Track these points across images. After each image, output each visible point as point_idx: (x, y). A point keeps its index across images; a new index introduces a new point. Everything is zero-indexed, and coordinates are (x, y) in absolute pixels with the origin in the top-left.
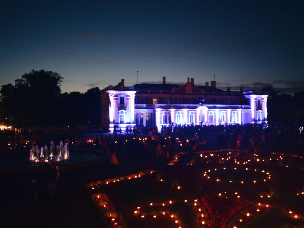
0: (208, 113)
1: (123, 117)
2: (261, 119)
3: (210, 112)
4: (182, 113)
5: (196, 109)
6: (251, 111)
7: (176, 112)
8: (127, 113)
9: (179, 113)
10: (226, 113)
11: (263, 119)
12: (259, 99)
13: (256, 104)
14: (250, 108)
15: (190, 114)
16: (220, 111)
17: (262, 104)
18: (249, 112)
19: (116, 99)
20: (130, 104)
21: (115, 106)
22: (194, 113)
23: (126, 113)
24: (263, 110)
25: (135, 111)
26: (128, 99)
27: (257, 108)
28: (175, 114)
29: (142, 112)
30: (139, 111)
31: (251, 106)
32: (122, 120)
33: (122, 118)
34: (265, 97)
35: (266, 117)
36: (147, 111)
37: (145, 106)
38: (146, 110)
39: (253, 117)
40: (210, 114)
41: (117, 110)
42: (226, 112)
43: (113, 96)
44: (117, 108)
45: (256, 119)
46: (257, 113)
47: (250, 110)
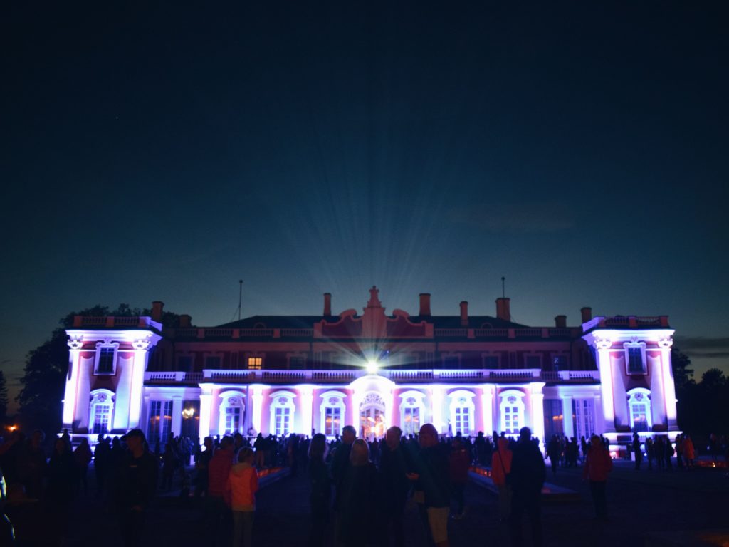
0: (398, 401)
1: (105, 411)
2: (650, 424)
3: (405, 396)
4: (296, 401)
5: (346, 387)
6: (600, 393)
7: (271, 396)
8: (118, 401)
9: (283, 400)
10: (476, 401)
11: (660, 422)
12: (635, 345)
13: (622, 364)
14: (598, 382)
15: (326, 404)
16: (450, 391)
17: (649, 364)
18: (592, 395)
19: (87, 356)
20: (130, 372)
21: (84, 379)
22: (341, 400)
23: (114, 400)
24: (657, 385)
25: (144, 394)
26: (124, 356)
27: (624, 382)
28: (268, 402)
29: (169, 397)
30: (158, 392)
31: (599, 375)
32: (101, 422)
33: (102, 414)
34: (662, 338)
35: (672, 413)
36: (186, 392)
37: (180, 376)
38: (182, 390)
39: (609, 414)
40: (405, 405)
41: (89, 389)
42: (472, 395)
43: (80, 345)
44: (88, 382)
45: (624, 423)
46: (628, 398)
47: (596, 387)
